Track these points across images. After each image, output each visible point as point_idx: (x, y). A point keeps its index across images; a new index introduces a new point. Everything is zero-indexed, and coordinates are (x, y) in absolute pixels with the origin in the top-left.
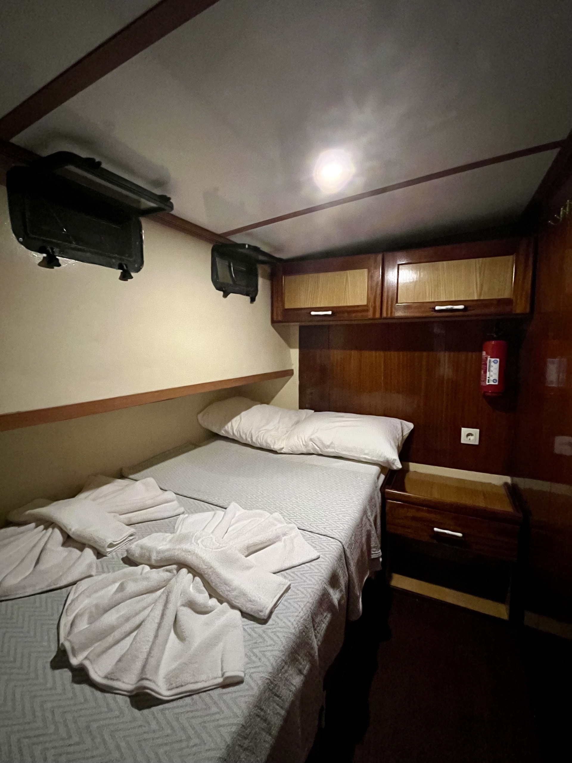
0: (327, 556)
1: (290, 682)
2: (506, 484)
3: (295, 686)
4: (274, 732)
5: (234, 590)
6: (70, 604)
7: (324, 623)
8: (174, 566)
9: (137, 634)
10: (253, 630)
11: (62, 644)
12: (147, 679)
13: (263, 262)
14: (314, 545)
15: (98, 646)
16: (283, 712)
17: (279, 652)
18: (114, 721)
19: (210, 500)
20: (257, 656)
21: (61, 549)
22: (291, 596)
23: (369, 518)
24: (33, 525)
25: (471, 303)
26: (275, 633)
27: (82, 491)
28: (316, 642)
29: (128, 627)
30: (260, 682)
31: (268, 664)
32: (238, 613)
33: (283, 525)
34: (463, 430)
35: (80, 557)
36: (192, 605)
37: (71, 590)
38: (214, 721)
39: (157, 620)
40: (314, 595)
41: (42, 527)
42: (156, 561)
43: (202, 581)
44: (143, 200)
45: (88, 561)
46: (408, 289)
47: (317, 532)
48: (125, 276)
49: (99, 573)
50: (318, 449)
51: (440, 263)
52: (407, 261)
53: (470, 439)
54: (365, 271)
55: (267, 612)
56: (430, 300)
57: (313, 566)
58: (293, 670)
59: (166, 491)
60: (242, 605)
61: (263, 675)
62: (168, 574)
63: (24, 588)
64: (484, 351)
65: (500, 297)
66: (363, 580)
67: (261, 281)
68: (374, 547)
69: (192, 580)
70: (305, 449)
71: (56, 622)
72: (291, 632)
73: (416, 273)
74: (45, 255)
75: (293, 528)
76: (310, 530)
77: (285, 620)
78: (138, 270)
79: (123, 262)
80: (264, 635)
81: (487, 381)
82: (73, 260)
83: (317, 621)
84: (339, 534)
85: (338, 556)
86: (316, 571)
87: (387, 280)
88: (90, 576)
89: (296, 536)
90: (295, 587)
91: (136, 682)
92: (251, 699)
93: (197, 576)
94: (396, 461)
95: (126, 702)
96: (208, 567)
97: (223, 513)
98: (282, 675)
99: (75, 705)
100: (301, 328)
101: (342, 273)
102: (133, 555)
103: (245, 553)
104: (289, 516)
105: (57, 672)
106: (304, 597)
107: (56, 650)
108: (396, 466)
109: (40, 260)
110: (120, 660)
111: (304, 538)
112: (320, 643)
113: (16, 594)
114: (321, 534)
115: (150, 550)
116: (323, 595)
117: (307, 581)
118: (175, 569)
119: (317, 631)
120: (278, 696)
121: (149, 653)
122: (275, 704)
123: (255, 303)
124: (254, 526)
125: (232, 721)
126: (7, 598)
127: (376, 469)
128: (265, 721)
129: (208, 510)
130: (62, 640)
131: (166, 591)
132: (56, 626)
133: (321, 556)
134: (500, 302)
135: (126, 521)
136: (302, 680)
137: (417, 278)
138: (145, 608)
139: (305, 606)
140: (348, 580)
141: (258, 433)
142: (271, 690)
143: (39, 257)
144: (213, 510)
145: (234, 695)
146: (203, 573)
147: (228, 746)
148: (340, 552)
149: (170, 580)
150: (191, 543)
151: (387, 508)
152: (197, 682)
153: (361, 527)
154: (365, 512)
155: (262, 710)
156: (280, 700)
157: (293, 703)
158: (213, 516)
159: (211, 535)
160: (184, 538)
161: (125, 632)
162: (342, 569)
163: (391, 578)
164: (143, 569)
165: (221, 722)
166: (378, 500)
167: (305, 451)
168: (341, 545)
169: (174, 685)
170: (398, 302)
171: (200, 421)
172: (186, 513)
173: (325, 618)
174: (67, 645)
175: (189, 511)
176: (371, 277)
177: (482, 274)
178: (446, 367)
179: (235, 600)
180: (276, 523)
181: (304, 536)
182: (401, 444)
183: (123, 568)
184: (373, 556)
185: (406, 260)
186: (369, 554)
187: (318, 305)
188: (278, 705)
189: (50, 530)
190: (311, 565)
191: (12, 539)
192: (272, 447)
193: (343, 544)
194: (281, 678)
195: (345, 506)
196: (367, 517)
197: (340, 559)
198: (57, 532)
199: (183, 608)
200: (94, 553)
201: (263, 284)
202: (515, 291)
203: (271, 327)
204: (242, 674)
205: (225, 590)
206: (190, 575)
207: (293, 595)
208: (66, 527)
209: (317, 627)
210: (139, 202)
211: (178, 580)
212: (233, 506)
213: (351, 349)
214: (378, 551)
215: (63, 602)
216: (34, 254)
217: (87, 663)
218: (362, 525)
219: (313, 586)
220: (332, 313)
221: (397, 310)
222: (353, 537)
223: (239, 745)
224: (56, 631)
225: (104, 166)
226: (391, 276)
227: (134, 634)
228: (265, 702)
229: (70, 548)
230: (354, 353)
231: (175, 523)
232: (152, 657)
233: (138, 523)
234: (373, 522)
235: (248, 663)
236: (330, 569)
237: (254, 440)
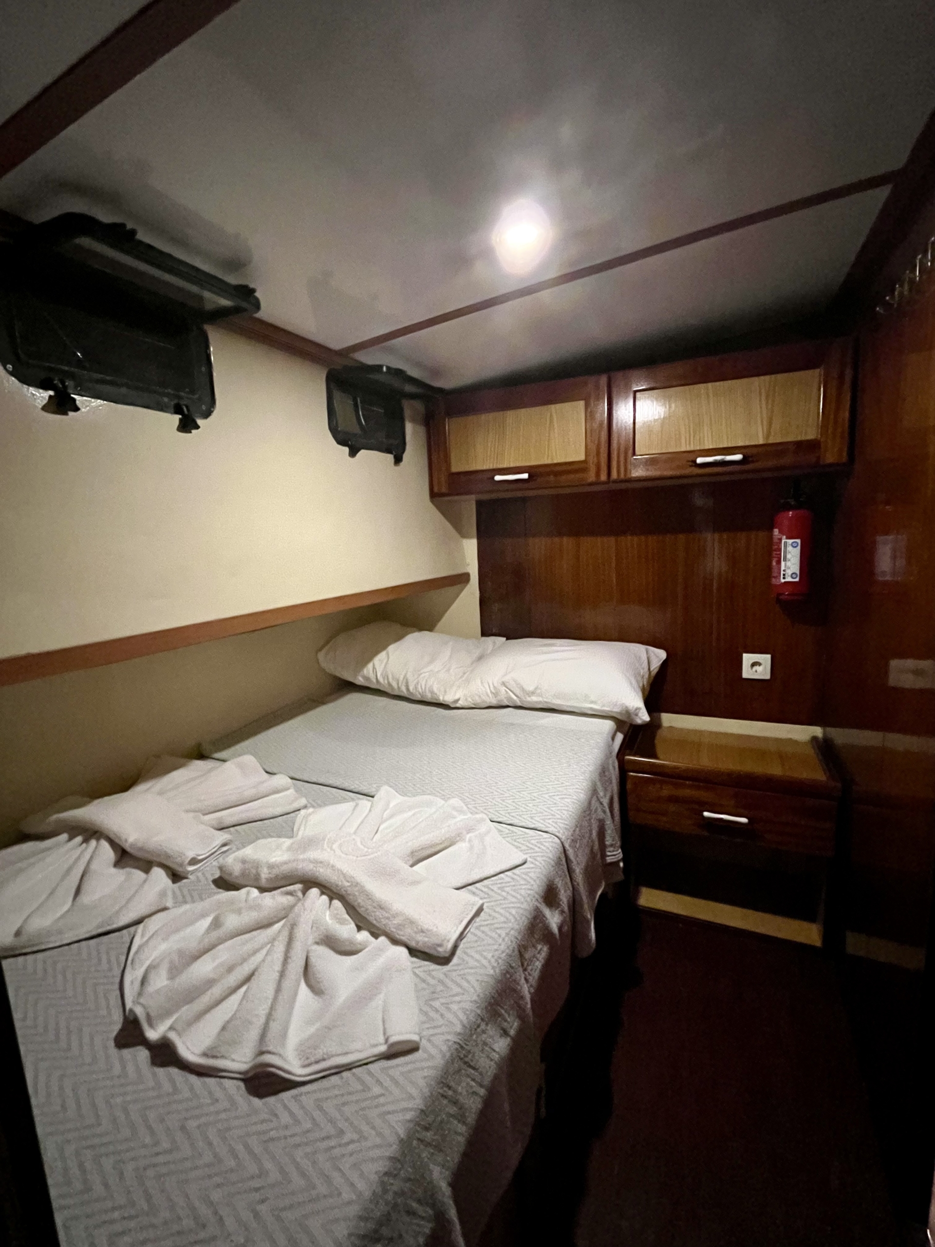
0: (538, 859)
1: (490, 1047)
2: (814, 739)
3: (498, 1053)
4: (471, 1119)
5: (395, 916)
6: (136, 953)
7: (538, 960)
8: (298, 887)
9: (248, 988)
10: (430, 975)
11: (131, 1011)
12: (269, 1052)
13: (412, 396)
14: (516, 844)
15: (186, 1012)
16: (482, 1092)
17: (471, 1004)
18: (223, 1116)
19: (346, 785)
20: (437, 1011)
21: (113, 870)
22: (484, 921)
23: (602, 800)
24: (65, 836)
25: (755, 451)
26: (463, 977)
27: (139, 781)
28: (527, 989)
29: (232, 979)
30: (444, 1048)
31: (455, 1021)
32: (404, 951)
33: (466, 817)
34: (746, 656)
35: (145, 881)
36: (331, 942)
37: (136, 932)
38: (376, 1107)
39: (278, 967)
40: (521, 918)
41: (79, 839)
42: (269, 880)
43: (344, 906)
44: (207, 294)
45: (158, 888)
46: (651, 431)
47: (521, 824)
48: (187, 425)
49: (178, 903)
50: (515, 698)
51: (702, 386)
52: (648, 384)
53: (756, 671)
54: (582, 403)
55: (449, 946)
56: (688, 449)
57: (518, 875)
58: (494, 1029)
59: (275, 774)
60: (409, 938)
61: (449, 1037)
62: (289, 898)
63: (60, 932)
64: (776, 528)
65: (799, 438)
66: (595, 898)
67: (409, 428)
68: (612, 845)
69: (328, 905)
70: (495, 699)
71: (118, 980)
72: (488, 973)
73: (664, 404)
74: (51, 393)
75: (483, 820)
76: (508, 822)
77: (477, 956)
78: (207, 414)
79: (182, 402)
80: (447, 981)
81: (782, 576)
82: (99, 401)
83: (527, 958)
84: (556, 826)
85: (555, 859)
86: (522, 882)
87: (617, 418)
88: (165, 909)
89: (488, 832)
90: (491, 908)
91: (252, 1058)
92: (431, 1073)
93: (335, 899)
94: (641, 711)
95: (238, 1088)
96: (352, 885)
97: (369, 804)
98: (477, 1037)
99: (159, 1097)
100: (480, 504)
101: (543, 409)
102: (231, 874)
103: (408, 861)
104: (474, 803)
105: (127, 1053)
106: (505, 922)
107: (121, 1020)
108: (641, 719)
109: (45, 402)
110: (224, 1028)
111: (501, 835)
112: (532, 990)
113: (48, 942)
114: (527, 827)
115: (257, 865)
116: (535, 918)
117: (509, 897)
118: (299, 890)
119: (529, 973)
120: (474, 1068)
121: (269, 1017)
122: (469, 1080)
123: (402, 464)
124: (421, 820)
125: (404, 1105)
126: (35, 949)
127: (608, 725)
128: (455, 1103)
129: (345, 800)
130: (129, 1005)
131: (289, 924)
132: (117, 986)
133: (529, 859)
134: (801, 446)
135: (214, 823)
136: (509, 1045)
137: (665, 413)
138: (256, 952)
139: (507, 934)
140: (571, 895)
141: (418, 678)
142: (461, 1059)
143: (42, 397)
144: (353, 800)
145: (406, 1069)
146: (344, 893)
147: (401, 1141)
148: (559, 852)
149: (292, 907)
150: (323, 849)
151: (629, 786)
152: (347, 1053)
153: (590, 814)
154: (594, 792)
155: (450, 1088)
156: (476, 1074)
157: (496, 1077)
158: (354, 809)
159: (354, 837)
160: (311, 843)
161: (228, 988)
162: (562, 878)
163: (637, 894)
164: (248, 893)
165: (390, 1108)
166: (614, 773)
167: (494, 702)
168: (558, 841)
169: (313, 1059)
170: (637, 452)
171: (324, 665)
172: (310, 807)
173: (539, 953)
174: (139, 1011)
175: (313, 803)
176: (590, 415)
177: (770, 401)
178: (716, 558)
179: (398, 932)
180: (455, 813)
181: (500, 831)
182: (647, 684)
183: (215, 893)
184: (609, 860)
185: (646, 383)
186: (604, 856)
187: (505, 465)
188: (473, 1080)
189: (93, 843)
190: (514, 874)
191: (32, 860)
192: (441, 698)
193: (563, 840)
194: (476, 1041)
195: (562, 783)
196: (598, 799)
197: (558, 863)
198: (105, 845)
199: (315, 947)
200: (168, 875)
201: (412, 432)
202: (824, 427)
203: (430, 504)
204: (416, 1038)
205: (381, 916)
206: (325, 898)
207: (488, 920)
208: (119, 838)
209: (528, 965)
210: (201, 298)
211: (306, 907)
212: (384, 793)
213: (560, 534)
214: (617, 851)
215: (125, 951)
216: (34, 392)
217: (172, 1036)
218: (591, 811)
219: (519, 905)
220: (529, 476)
221: (635, 466)
222: (578, 829)
223: (419, 1139)
224: (118, 992)
225: (141, 236)
226: (623, 412)
227: (244, 988)
228: (454, 1076)
229: (128, 870)
230: (567, 542)
231: (294, 824)
232: (274, 1020)
233: (234, 826)
234: (607, 807)
235: (424, 1023)
236: (543, 878)
237: (411, 688)
